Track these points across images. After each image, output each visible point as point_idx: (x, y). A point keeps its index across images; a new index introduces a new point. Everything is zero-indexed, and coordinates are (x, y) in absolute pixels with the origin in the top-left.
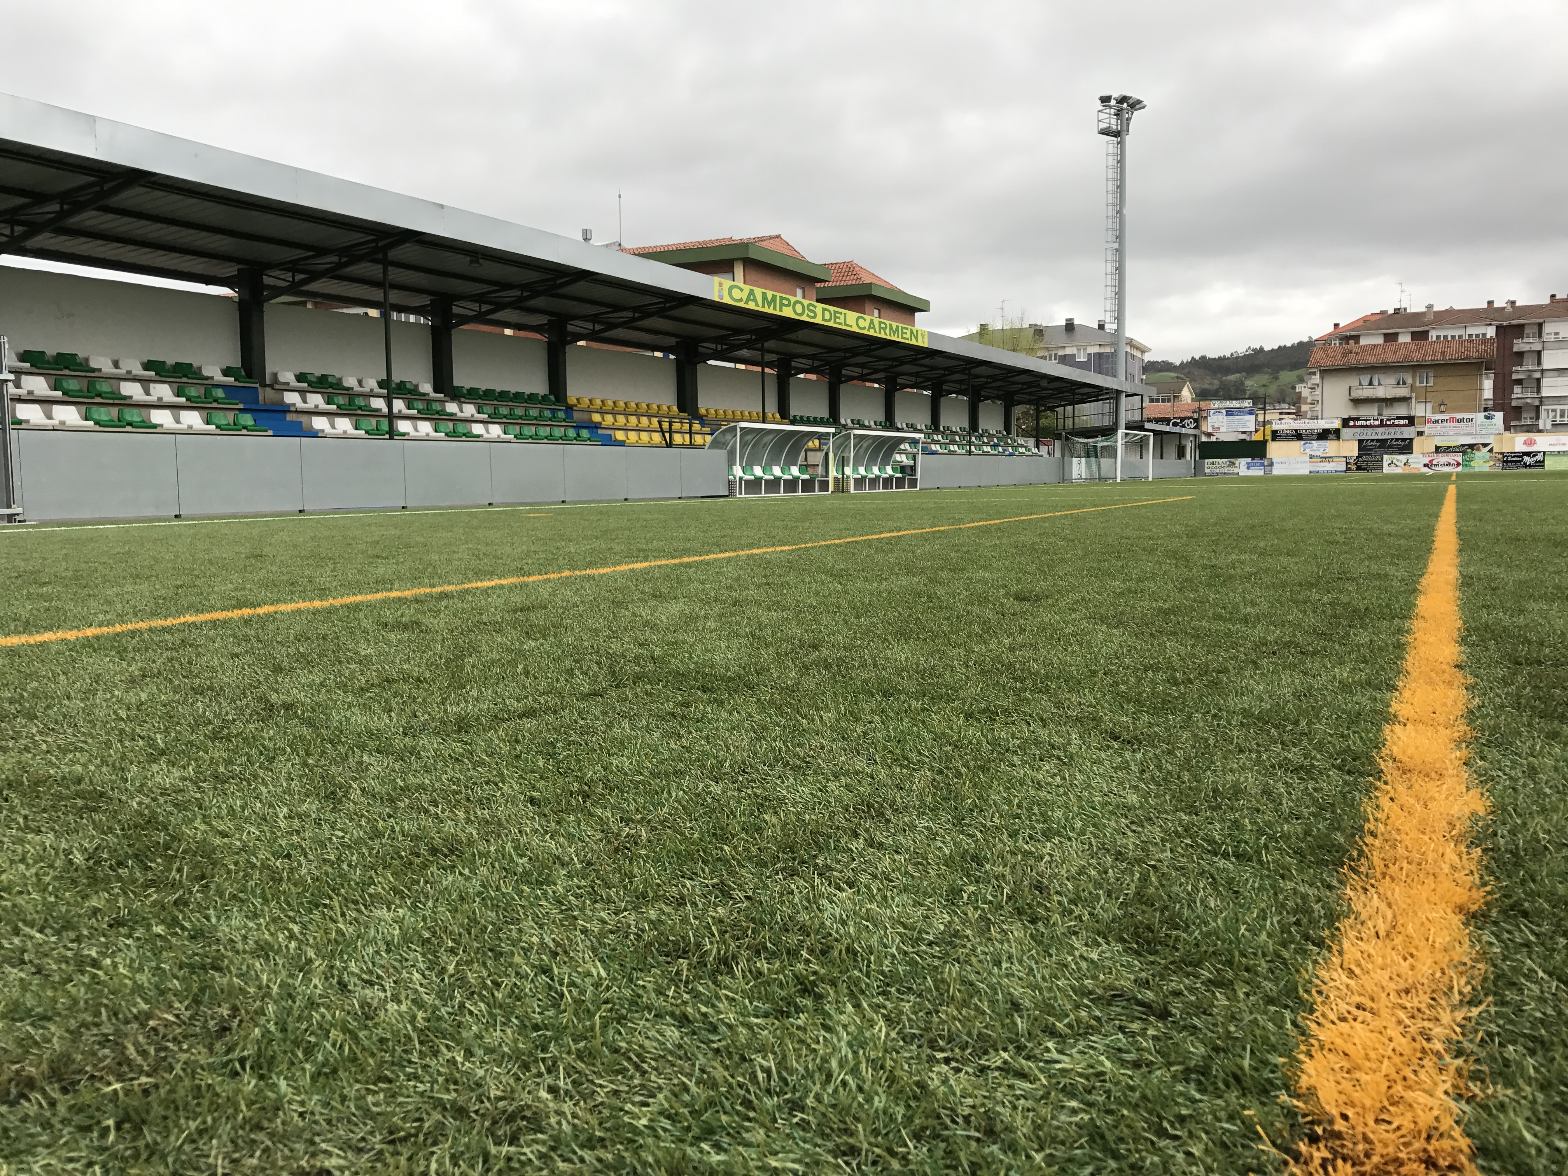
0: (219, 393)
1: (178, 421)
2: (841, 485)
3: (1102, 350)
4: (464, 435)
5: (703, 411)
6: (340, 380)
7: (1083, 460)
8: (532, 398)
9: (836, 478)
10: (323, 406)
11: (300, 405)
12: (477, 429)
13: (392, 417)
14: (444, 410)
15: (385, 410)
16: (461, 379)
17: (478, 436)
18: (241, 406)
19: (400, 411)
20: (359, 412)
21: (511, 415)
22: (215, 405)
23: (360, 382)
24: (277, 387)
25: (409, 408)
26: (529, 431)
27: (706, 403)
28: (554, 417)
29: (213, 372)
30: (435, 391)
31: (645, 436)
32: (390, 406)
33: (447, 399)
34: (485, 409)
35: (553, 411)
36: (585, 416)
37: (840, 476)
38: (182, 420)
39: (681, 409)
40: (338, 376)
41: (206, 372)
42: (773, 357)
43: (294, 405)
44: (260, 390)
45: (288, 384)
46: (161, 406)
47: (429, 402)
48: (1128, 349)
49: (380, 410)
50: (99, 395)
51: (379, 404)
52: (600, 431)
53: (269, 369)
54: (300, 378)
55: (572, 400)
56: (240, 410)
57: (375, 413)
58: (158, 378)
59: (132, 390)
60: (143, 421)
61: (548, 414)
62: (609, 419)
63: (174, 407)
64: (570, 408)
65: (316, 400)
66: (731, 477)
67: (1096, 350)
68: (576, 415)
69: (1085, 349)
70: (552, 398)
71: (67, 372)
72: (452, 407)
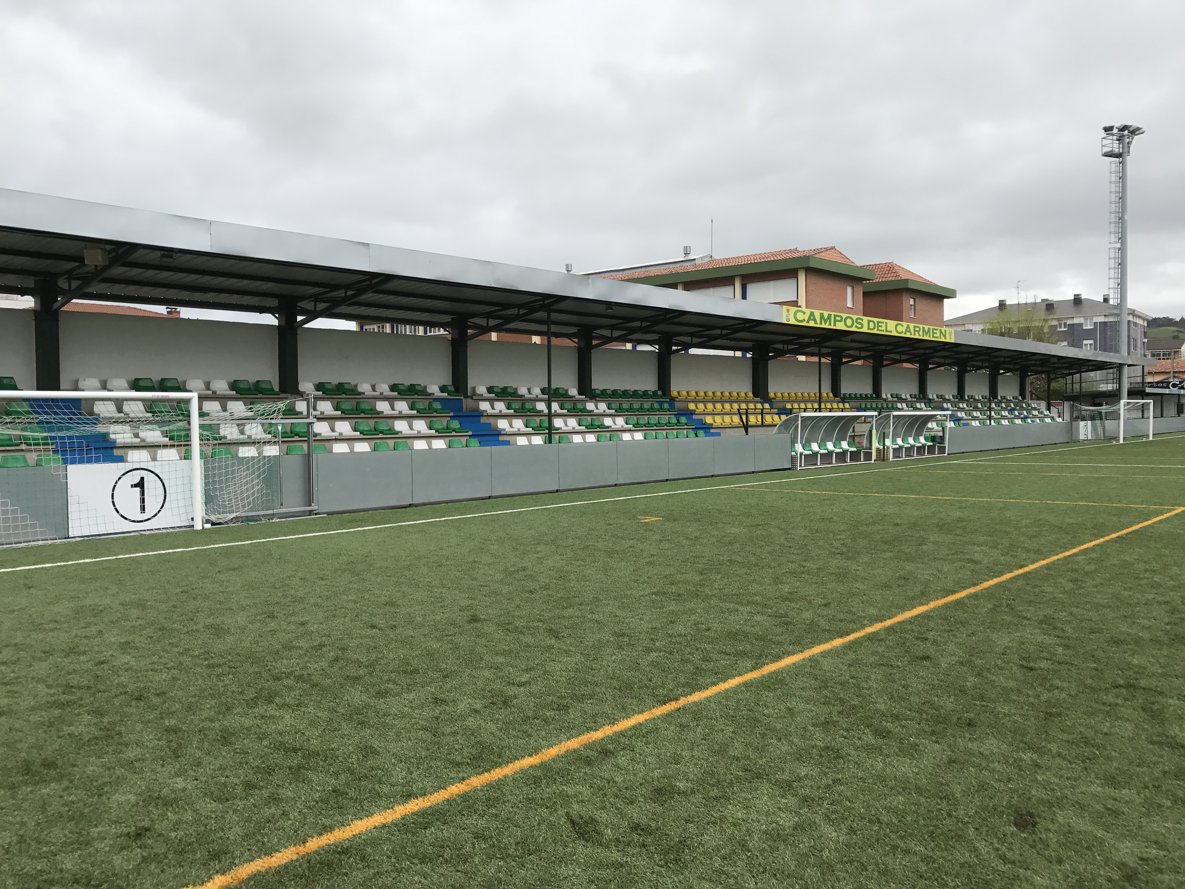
0: (437, 405)
1: (411, 428)
2: (882, 455)
3: (1107, 320)
4: (599, 427)
5: (772, 395)
6: (516, 389)
7: (1089, 422)
8: (645, 394)
9: (878, 450)
10: (505, 411)
11: (490, 411)
12: (608, 421)
13: (550, 416)
14: (585, 408)
15: (546, 411)
16: (598, 384)
17: (608, 427)
18: (452, 414)
19: (555, 411)
20: (529, 414)
21: (631, 409)
22: (435, 414)
23: (529, 390)
24: (475, 398)
25: (562, 409)
26: (643, 420)
27: (774, 389)
28: (661, 409)
29: (434, 389)
30: (580, 393)
31: (727, 419)
32: (549, 407)
33: (588, 399)
34: (613, 406)
35: (661, 403)
36: (684, 405)
37: (881, 447)
38: (414, 427)
39: (755, 395)
40: (514, 386)
41: (429, 391)
42: (829, 350)
43: (486, 411)
44: (464, 401)
45: (482, 395)
46: (401, 417)
47: (575, 402)
48: (1131, 318)
49: (543, 411)
50: (363, 412)
51: (541, 406)
52: (694, 417)
53: (470, 385)
54: (490, 390)
55: (674, 393)
56: (450, 416)
57: (539, 413)
58: (399, 396)
59: (383, 407)
60: (390, 430)
61: (656, 406)
62: (701, 406)
63: (408, 418)
64: (673, 399)
65: (500, 406)
66: (793, 453)
67: (1102, 319)
68: (677, 405)
69: (1091, 319)
70: (660, 393)
71: (344, 396)
72: (590, 406)
